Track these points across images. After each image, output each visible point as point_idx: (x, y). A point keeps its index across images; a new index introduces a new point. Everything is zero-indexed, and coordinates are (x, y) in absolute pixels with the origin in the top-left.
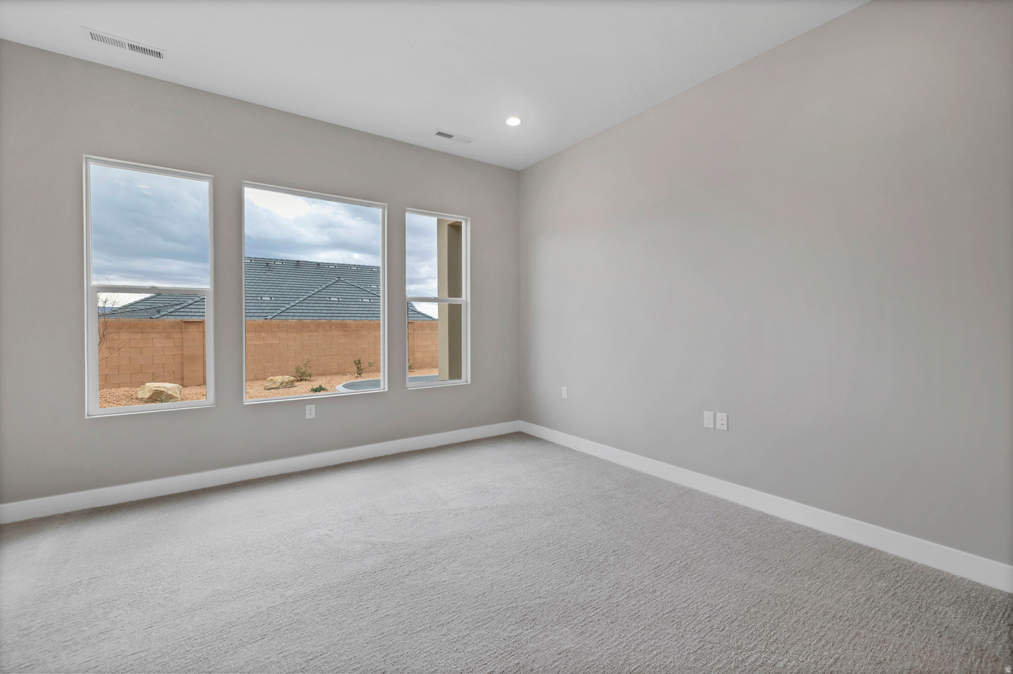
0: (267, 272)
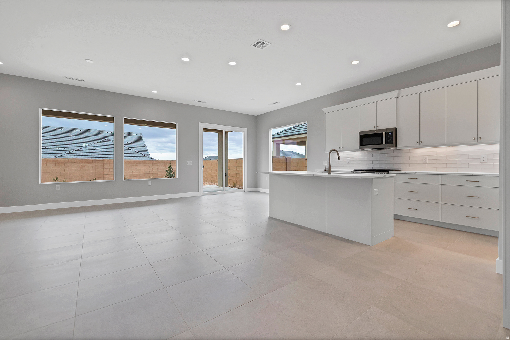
0: (69, 135)
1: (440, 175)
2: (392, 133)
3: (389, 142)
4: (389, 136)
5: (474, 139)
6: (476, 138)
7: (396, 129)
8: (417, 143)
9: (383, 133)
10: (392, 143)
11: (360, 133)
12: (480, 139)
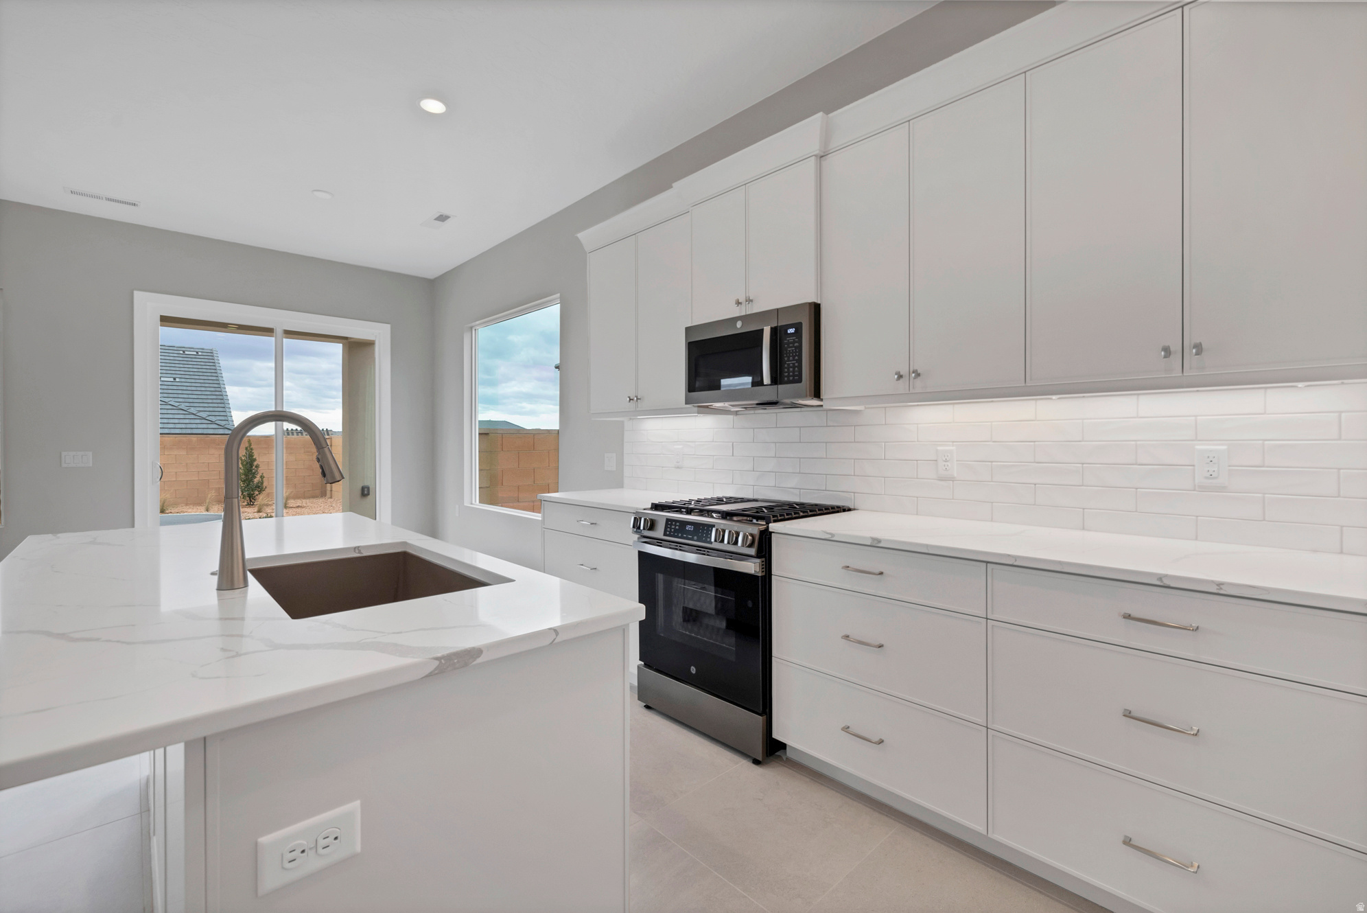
1: (988, 563)
2: (798, 327)
3: (788, 372)
4: (788, 343)
5: (1167, 351)
6: (1176, 346)
7: (816, 309)
8: (900, 377)
9: (763, 330)
10: (800, 381)
11: (688, 329)
12: (1197, 354)
